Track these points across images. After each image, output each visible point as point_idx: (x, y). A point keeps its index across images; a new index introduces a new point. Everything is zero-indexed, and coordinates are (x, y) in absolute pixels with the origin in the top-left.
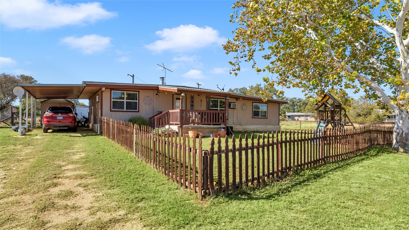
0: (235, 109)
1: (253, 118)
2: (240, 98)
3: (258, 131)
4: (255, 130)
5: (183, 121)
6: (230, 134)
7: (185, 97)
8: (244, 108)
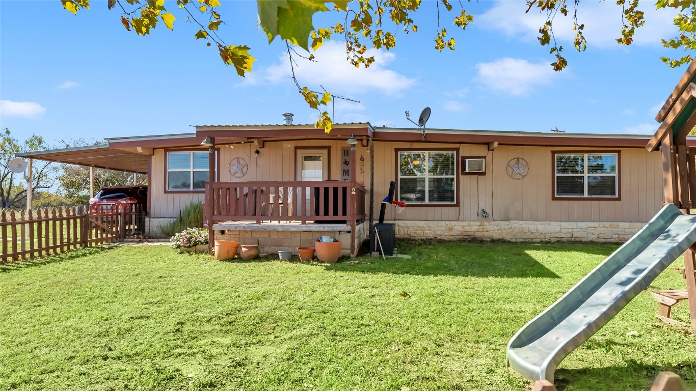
0: (484, 174)
1: (554, 198)
2: (493, 142)
3: (578, 239)
4: (566, 236)
5: (216, 214)
6: (374, 251)
7: (325, 151)
8: (518, 171)
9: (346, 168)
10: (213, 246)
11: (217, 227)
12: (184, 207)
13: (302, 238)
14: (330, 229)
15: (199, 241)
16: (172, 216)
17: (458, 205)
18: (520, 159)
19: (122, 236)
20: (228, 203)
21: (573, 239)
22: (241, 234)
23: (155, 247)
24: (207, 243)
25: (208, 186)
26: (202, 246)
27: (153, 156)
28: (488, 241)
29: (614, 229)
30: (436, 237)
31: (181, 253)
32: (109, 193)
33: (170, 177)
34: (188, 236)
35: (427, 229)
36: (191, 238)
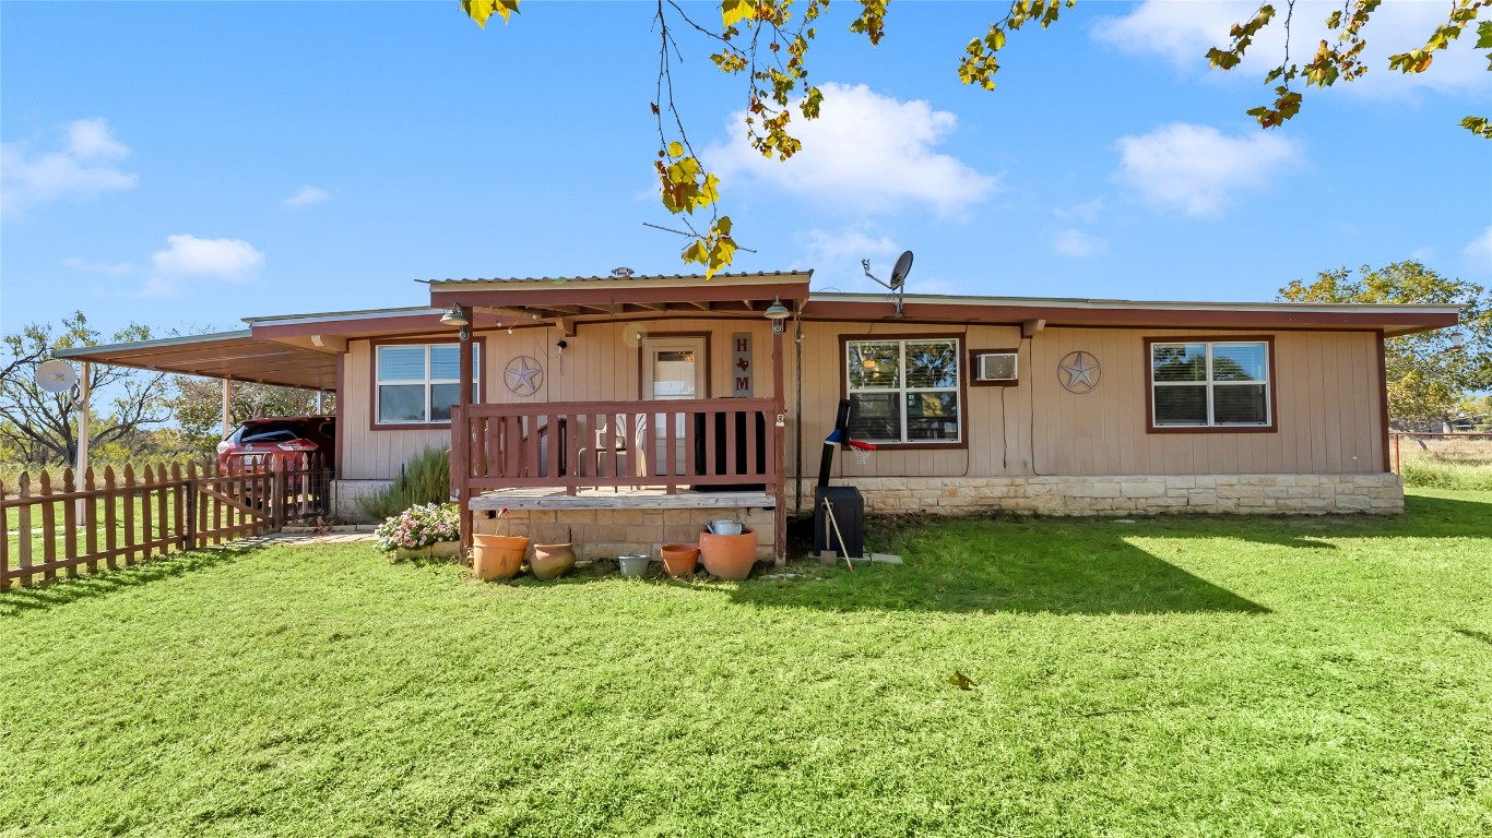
0: (1015, 383)
1: (1150, 430)
2: (1034, 321)
3: (1199, 509)
4: (1176, 504)
5: (476, 474)
6: (825, 549)
7: (700, 342)
8: (1081, 378)
9: (742, 374)
10: (471, 544)
11: (477, 504)
12: (411, 457)
13: (667, 523)
14: (731, 504)
15: (438, 535)
16: (387, 477)
17: (964, 445)
18: (1083, 355)
19: (277, 521)
20: (502, 448)
21: (1190, 509)
22: (533, 516)
23: (345, 546)
24: (457, 538)
25: (458, 414)
26: (445, 543)
27: (346, 355)
28: (1027, 517)
29: (1266, 488)
30: (924, 511)
31: (400, 561)
32: (259, 430)
33: (381, 399)
34: (415, 523)
35: (907, 493)
36: (421, 527)
